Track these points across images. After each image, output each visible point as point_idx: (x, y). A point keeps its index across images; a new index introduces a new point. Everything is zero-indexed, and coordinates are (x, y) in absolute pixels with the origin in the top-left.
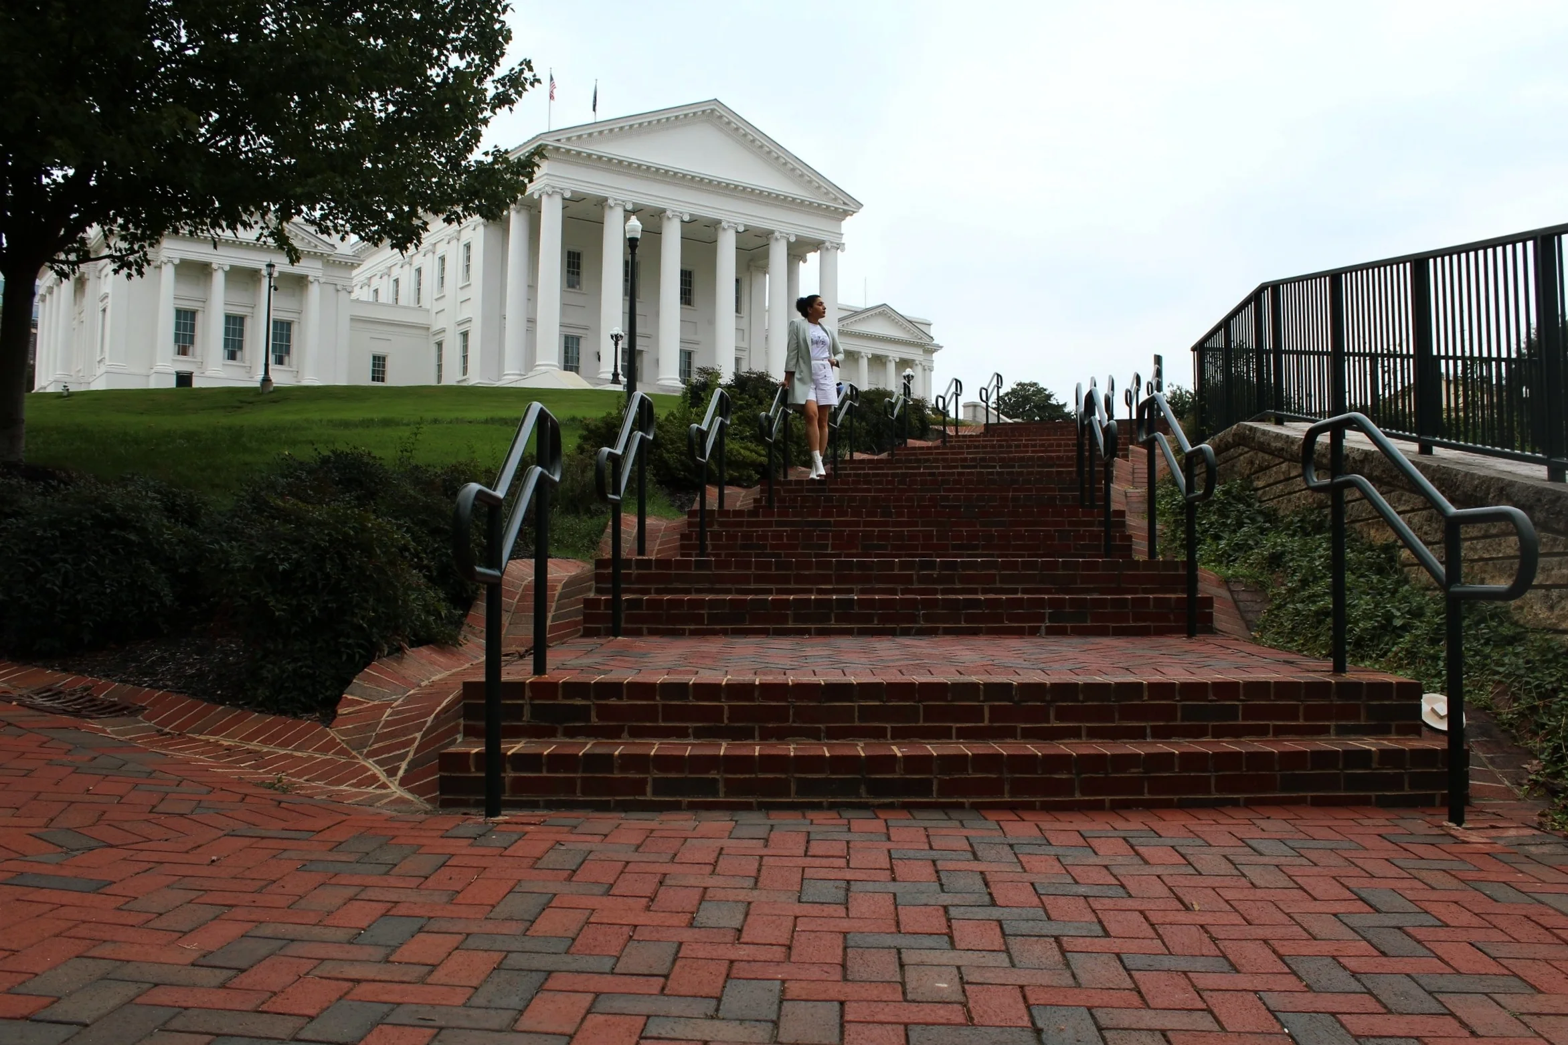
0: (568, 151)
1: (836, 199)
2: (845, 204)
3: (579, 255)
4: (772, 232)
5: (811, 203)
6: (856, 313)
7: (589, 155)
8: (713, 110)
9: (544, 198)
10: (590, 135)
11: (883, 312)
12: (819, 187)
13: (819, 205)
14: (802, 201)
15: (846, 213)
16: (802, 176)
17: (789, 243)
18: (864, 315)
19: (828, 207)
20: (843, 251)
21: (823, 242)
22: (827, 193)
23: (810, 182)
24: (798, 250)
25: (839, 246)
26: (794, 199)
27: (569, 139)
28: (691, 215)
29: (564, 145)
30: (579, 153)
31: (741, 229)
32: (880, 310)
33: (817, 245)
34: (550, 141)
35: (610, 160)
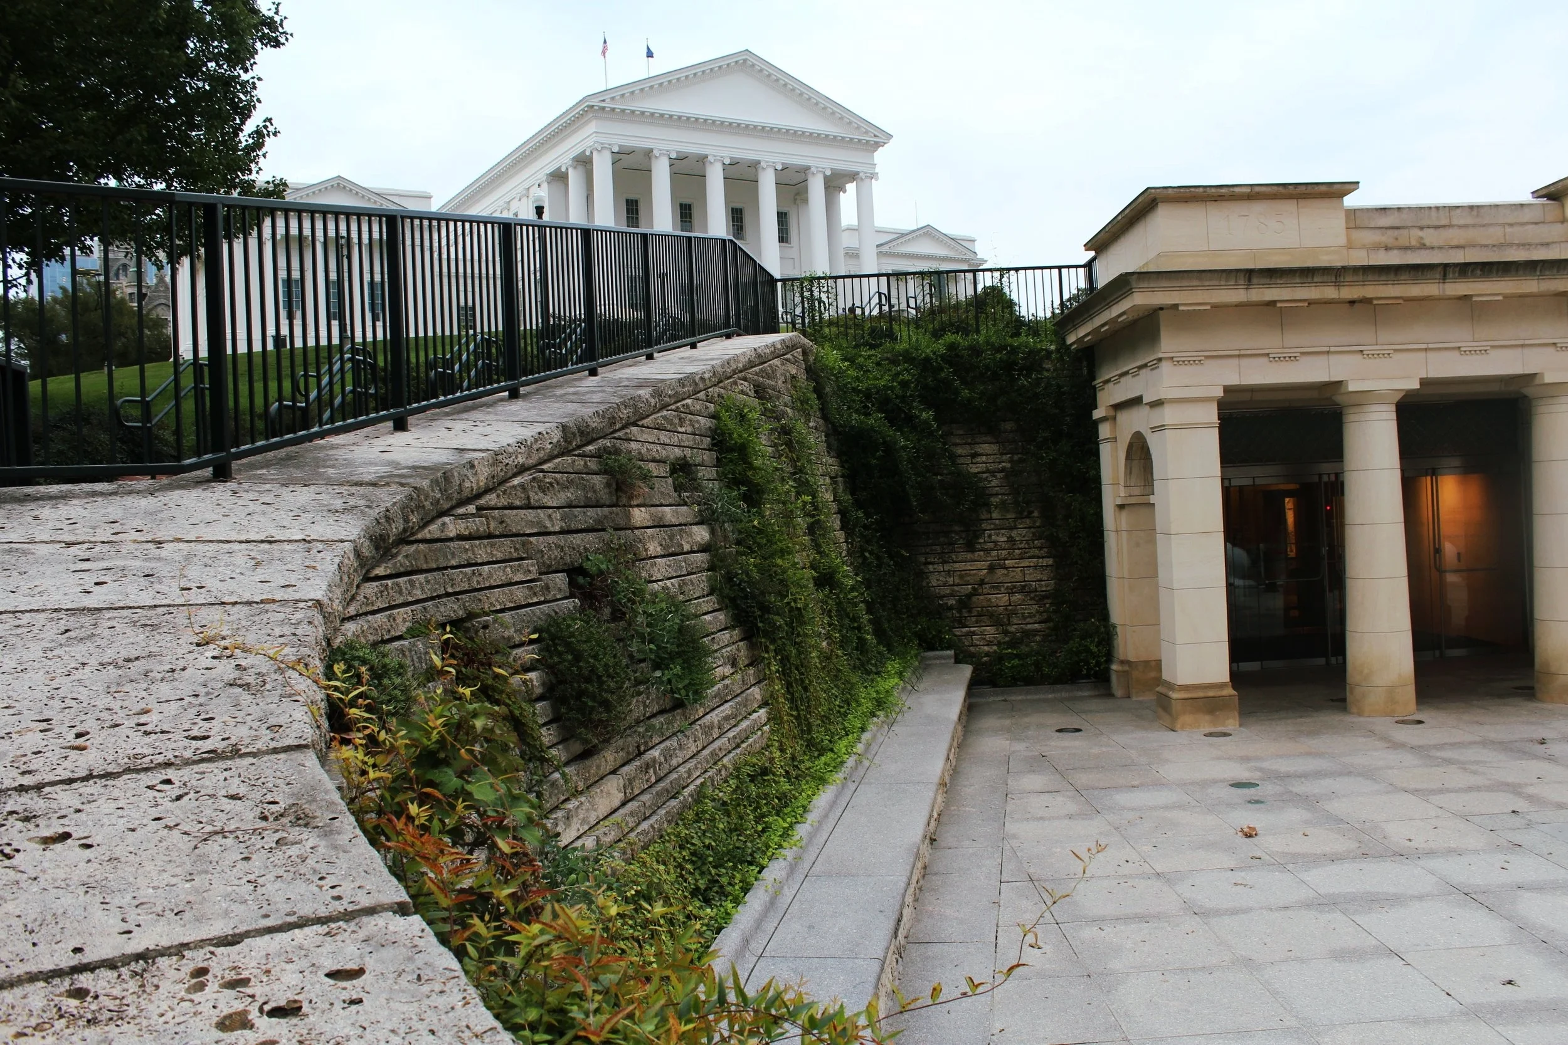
0: (613, 110)
1: (867, 132)
2: (875, 136)
3: (636, 202)
4: (808, 168)
5: (843, 138)
6: (903, 235)
7: (633, 112)
8: (745, 61)
9: (595, 154)
10: (632, 93)
11: (927, 232)
12: (850, 123)
13: (851, 139)
14: (835, 137)
15: (878, 145)
16: (833, 113)
17: (826, 177)
18: (910, 237)
19: (860, 140)
20: (877, 179)
21: (857, 173)
22: (859, 127)
23: (842, 118)
24: (834, 184)
25: (873, 176)
26: (827, 136)
27: (613, 99)
28: (731, 158)
29: (608, 105)
30: (623, 111)
31: (779, 167)
32: (925, 230)
33: (853, 176)
34: (595, 102)
35: (652, 114)
